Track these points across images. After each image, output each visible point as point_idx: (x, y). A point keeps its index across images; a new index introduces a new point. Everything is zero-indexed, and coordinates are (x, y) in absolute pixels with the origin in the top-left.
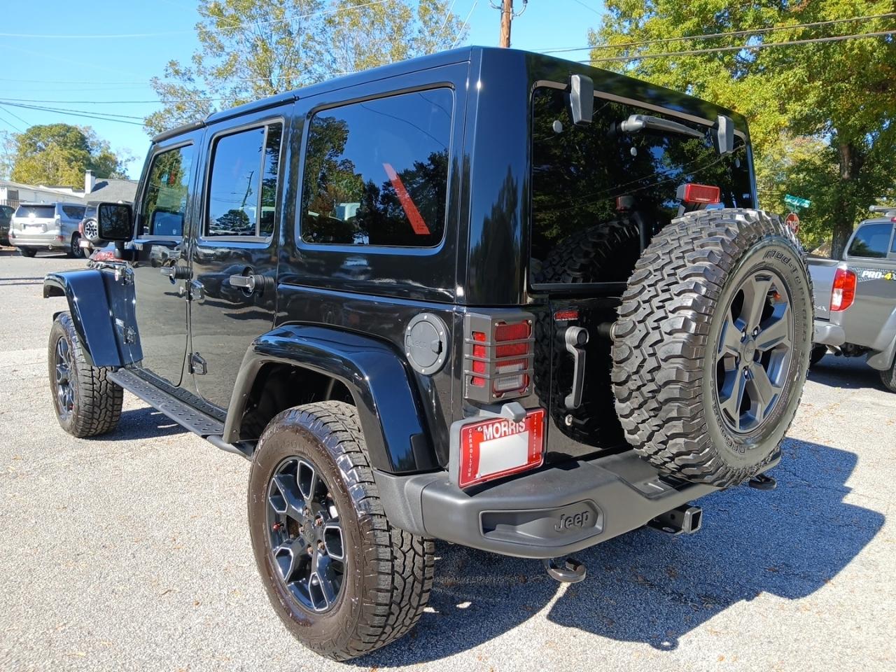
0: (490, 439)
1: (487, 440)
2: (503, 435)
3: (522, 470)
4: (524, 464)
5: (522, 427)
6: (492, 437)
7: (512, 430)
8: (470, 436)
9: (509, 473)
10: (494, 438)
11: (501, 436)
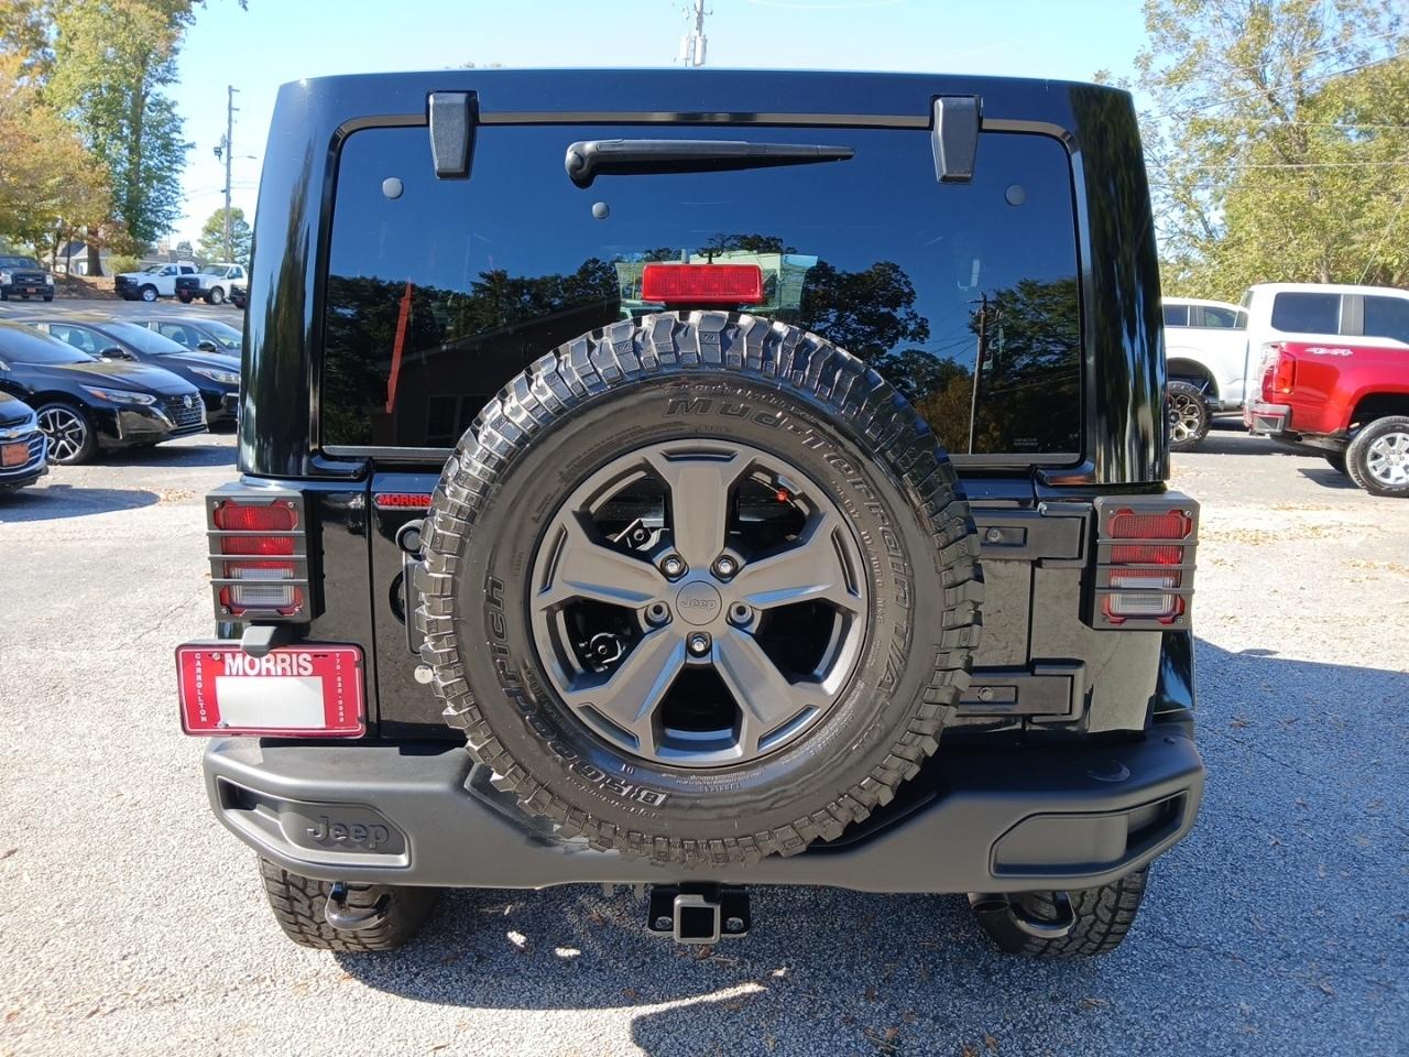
0: (237, 675)
1: (231, 675)
2: (264, 672)
3: (313, 735)
4: (318, 726)
5: (306, 669)
6: (241, 672)
7: (284, 669)
8: (199, 663)
9: (287, 734)
10: (245, 674)
11: (259, 675)
